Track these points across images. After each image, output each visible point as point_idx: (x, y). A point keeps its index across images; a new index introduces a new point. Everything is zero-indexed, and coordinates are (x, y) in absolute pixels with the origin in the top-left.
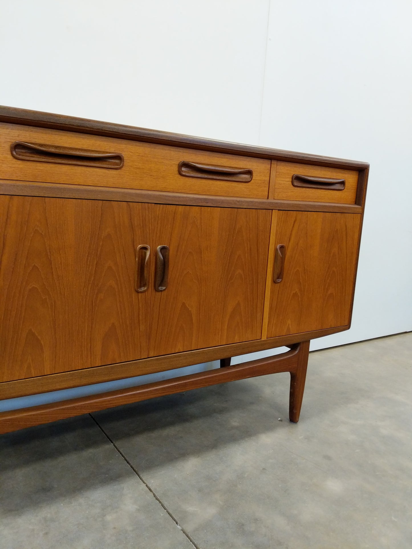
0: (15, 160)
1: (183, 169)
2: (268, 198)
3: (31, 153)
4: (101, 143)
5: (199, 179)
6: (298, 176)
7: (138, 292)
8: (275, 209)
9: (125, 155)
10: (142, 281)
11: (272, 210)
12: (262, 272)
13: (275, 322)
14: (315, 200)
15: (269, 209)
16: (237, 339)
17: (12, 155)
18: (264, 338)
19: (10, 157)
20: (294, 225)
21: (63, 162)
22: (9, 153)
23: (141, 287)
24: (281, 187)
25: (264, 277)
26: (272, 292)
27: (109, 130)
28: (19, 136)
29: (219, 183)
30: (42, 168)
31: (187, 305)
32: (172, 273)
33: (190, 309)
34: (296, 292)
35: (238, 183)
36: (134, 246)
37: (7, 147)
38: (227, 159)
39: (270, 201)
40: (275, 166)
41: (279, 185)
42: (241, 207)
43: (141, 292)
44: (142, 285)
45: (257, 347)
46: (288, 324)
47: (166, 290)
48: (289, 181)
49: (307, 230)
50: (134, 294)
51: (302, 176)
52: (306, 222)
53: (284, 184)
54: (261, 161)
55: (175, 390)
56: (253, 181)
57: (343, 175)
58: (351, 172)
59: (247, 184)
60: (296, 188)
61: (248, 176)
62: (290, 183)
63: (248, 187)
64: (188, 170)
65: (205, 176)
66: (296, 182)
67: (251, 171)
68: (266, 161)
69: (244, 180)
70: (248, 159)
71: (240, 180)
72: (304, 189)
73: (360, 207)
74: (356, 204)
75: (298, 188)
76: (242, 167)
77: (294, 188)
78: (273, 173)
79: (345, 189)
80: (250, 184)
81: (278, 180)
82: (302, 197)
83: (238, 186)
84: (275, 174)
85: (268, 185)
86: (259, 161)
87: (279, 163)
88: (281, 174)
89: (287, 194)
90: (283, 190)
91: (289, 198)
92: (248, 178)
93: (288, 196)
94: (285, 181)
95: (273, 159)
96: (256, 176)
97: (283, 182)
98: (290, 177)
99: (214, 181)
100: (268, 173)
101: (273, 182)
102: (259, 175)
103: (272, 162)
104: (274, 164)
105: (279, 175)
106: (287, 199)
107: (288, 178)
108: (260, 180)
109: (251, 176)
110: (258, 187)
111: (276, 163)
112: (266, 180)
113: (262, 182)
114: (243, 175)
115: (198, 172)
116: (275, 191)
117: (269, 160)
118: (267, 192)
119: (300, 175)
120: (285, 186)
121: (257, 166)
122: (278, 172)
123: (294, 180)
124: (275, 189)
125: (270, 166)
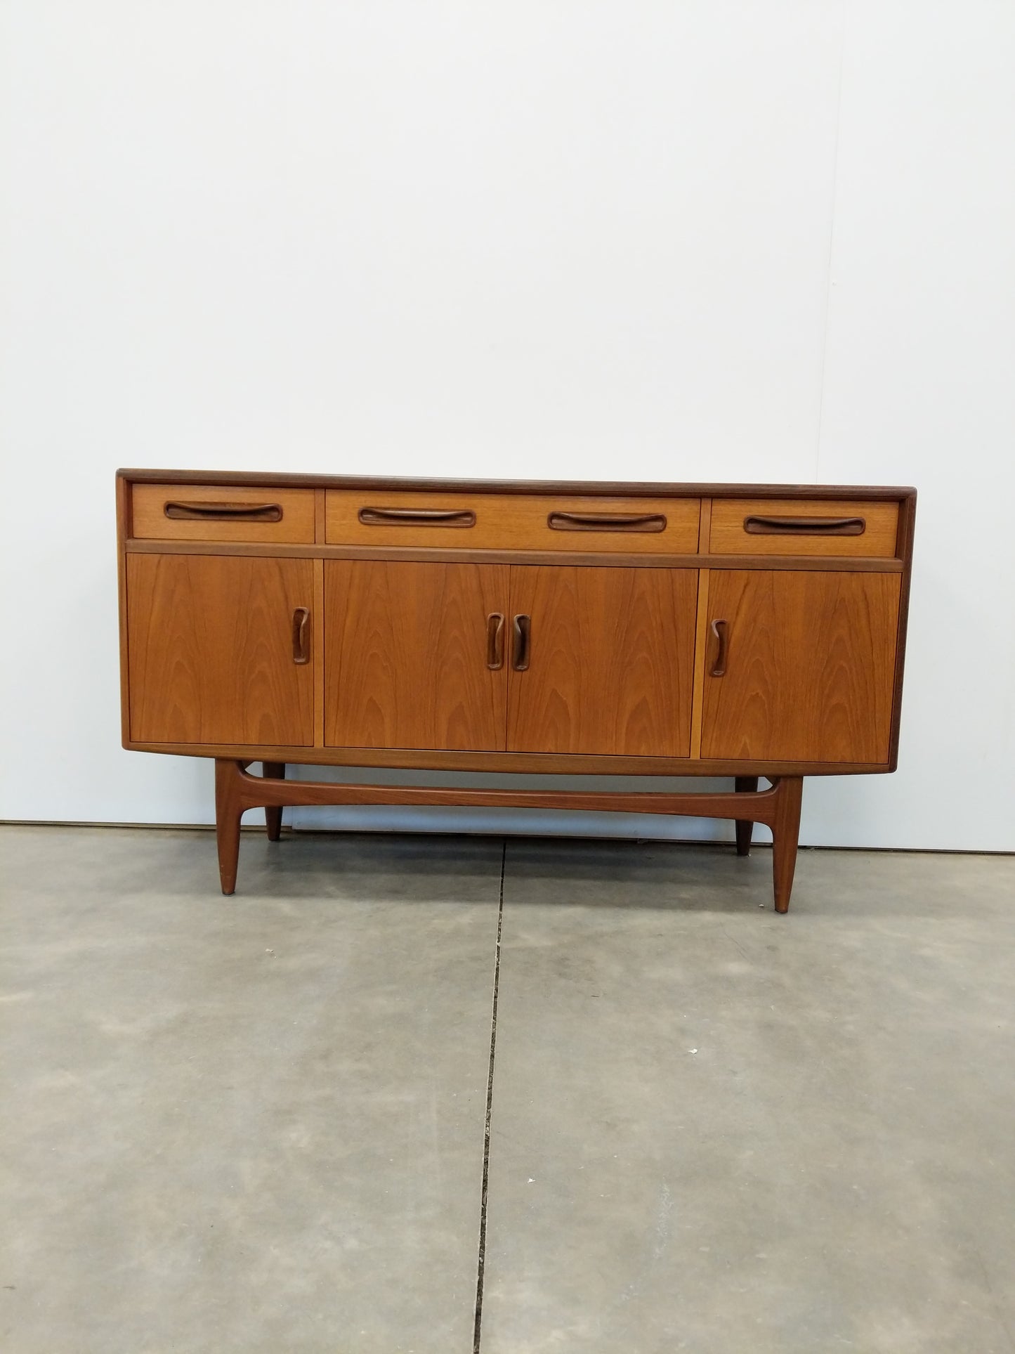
0: (362, 525)
1: (554, 521)
2: (698, 552)
3: (378, 517)
4: (449, 500)
5: (579, 532)
6: (752, 518)
7: (489, 668)
8: (705, 567)
9: (477, 511)
10: (494, 656)
11: (699, 569)
12: (686, 659)
13: (715, 735)
14: (796, 553)
15: (694, 566)
16: (643, 750)
17: (359, 520)
18: (695, 756)
19: (358, 522)
20: (744, 591)
22: (357, 519)
23: (494, 663)
24: (721, 536)
25: (690, 666)
26: (705, 689)
28: (365, 502)
29: (609, 535)
30: (387, 532)
31: (560, 694)
32: (536, 648)
33: (565, 699)
34: (757, 694)
35: (642, 534)
36: (484, 615)
37: (356, 512)
38: (622, 505)
39: (700, 556)
40: (709, 506)
41: (719, 533)
43: (494, 670)
44: (496, 661)
46: (743, 743)
47: (529, 670)
48: (741, 526)
49: (773, 598)
50: (486, 672)
51: (760, 517)
52: (771, 586)
53: (728, 530)
54: (682, 501)
56: (667, 530)
57: (860, 510)
58: (878, 504)
59: (657, 534)
60: (753, 536)
61: (659, 524)
62: (742, 529)
63: (660, 538)
64: (560, 522)
65: (587, 528)
66: (752, 527)
67: (663, 516)
68: (691, 501)
69: (651, 530)
70: (659, 501)
71: (645, 530)
72: (771, 536)
73: (899, 561)
74: (895, 557)
75: (759, 536)
76: (647, 512)
77: (748, 535)
78: (706, 517)
79: (866, 533)
80: (662, 534)
81: (717, 526)
82: (767, 548)
83: (642, 537)
84: (709, 518)
85: (696, 534)
86: (678, 502)
87: (715, 502)
88: (721, 517)
89: (734, 545)
90: (728, 541)
91: (739, 551)
92: (660, 526)
93: (738, 547)
94: (731, 526)
95: (703, 498)
96: (673, 522)
97: (726, 529)
98: (739, 520)
99: (602, 534)
100: (697, 516)
101: (706, 530)
102: (680, 520)
103: (703, 502)
104: (707, 505)
105: (717, 518)
106: (736, 552)
107: (736, 521)
108: (681, 528)
109: (662, 524)
110: (677, 538)
111: (710, 502)
112: (694, 527)
113: (684, 531)
114: (652, 523)
115: (575, 524)
116: (711, 542)
117: (697, 500)
118: (696, 544)
119: (757, 516)
120: (731, 534)
121: (675, 509)
122: (715, 515)
123: (747, 524)
124: (711, 538)
125: (699, 507)
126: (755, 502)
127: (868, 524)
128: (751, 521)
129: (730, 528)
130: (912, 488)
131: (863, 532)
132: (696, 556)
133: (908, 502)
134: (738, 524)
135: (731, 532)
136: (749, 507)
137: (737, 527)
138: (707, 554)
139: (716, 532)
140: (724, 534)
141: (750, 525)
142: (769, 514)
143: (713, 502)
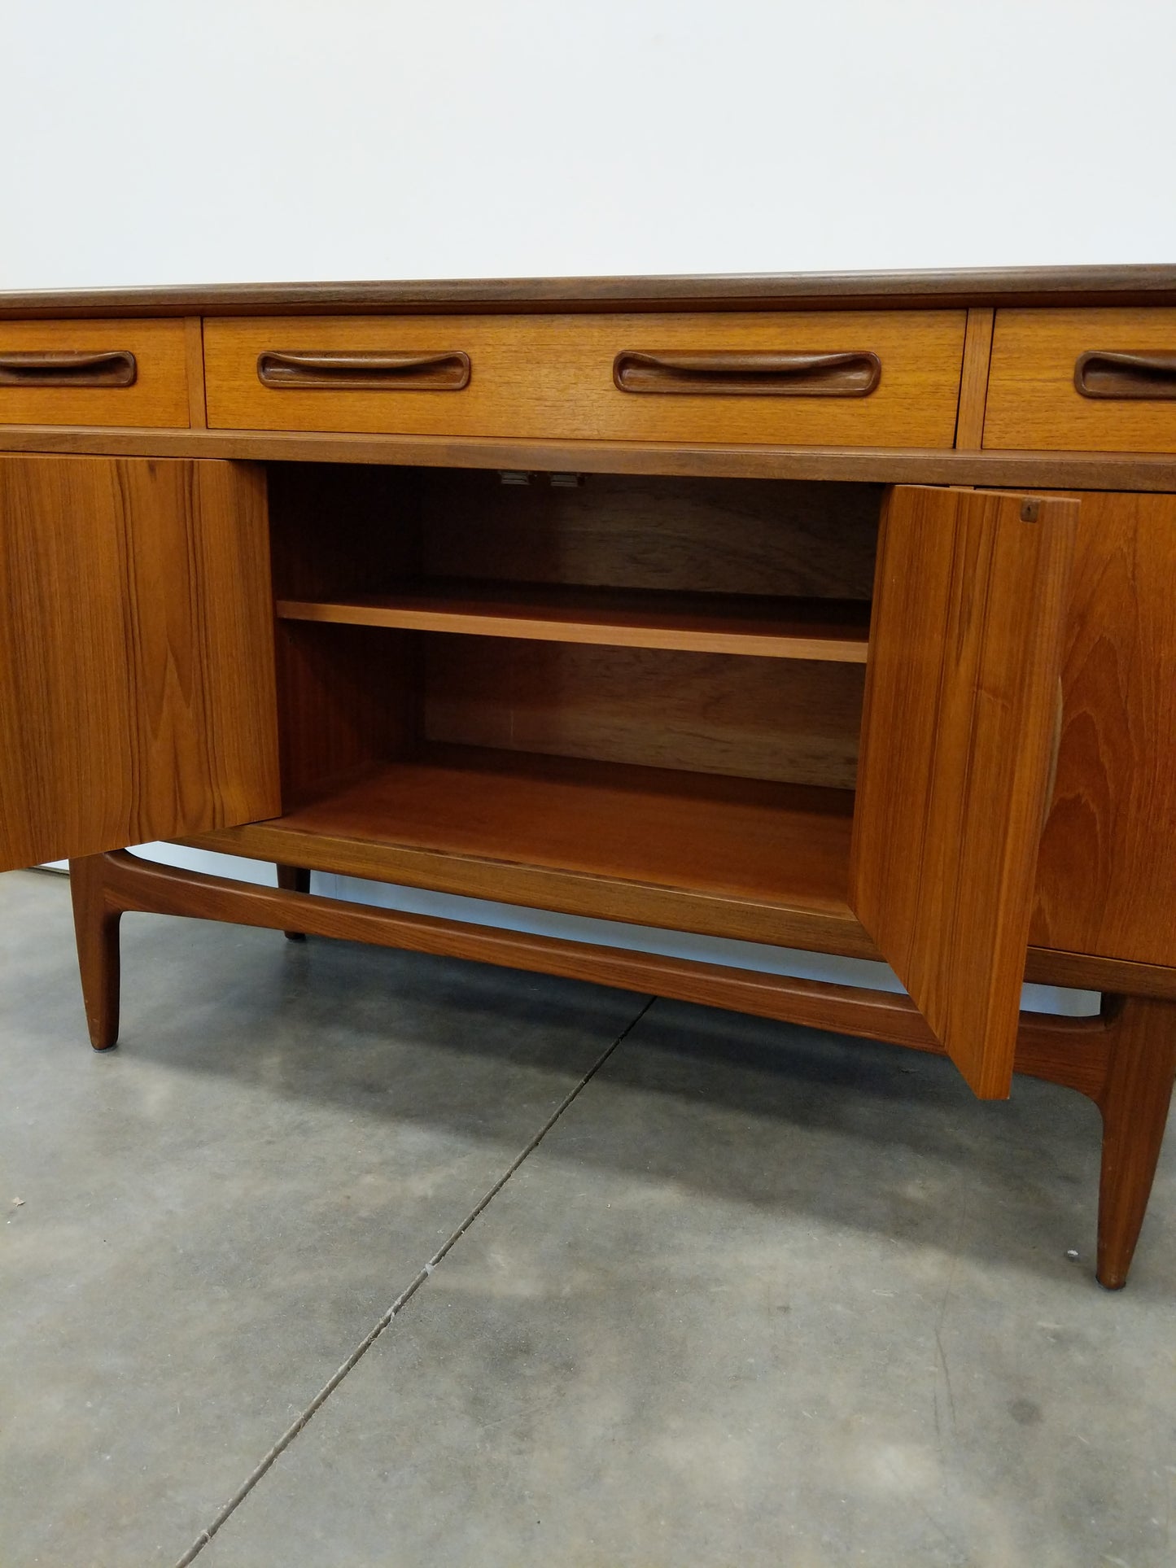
0: (264, 389)
2: (954, 446)
3: (292, 372)
4: (421, 332)
5: (682, 399)
6: (1098, 356)
9: (475, 353)
17: (259, 378)
19: (255, 384)
21: (343, 383)
22: (255, 375)
24: (1015, 405)
27: (418, 298)
28: (269, 340)
29: (746, 403)
30: (310, 401)
35: (823, 400)
38: (779, 330)
39: (959, 456)
40: (987, 329)
41: (1009, 398)
48: (1067, 380)
49: (1135, 565)
51: (1118, 355)
53: (1033, 390)
54: (921, 318)
56: (882, 391)
59: (857, 402)
60: (1098, 405)
61: (860, 377)
62: (1069, 387)
63: (863, 411)
64: (641, 374)
65: (696, 386)
66: (1098, 381)
67: (868, 354)
68: (943, 316)
69: (839, 390)
70: (864, 318)
71: (829, 390)
72: (1144, 404)
75: (1113, 406)
76: (835, 346)
77: (1084, 403)
78: (977, 357)
80: (870, 400)
81: (1002, 380)
82: (1132, 436)
83: (822, 409)
84: (984, 359)
85: (952, 401)
86: (911, 320)
87: (1003, 317)
88: (1016, 356)
89: (1047, 427)
90: (1030, 416)
91: (1059, 444)
92: (863, 381)
93: (1057, 434)
94: (1039, 380)
95: (972, 307)
96: (896, 371)
97: (1026, 386)
98: (1063, 362)
99: (732, 401)
100: (954, 356)
101: (976, 390)
102: (914, 367)
103: (972, 317)
104: (981, 325)
105: (1006, 359)
106: (1050, 448)
107: (1056, 367)
108: (915, 386)
109: (871, 374)
110: (907, 411)
111: (990, 316)
112: (946, 383)
113: (923, 393)
114: (844, 374)
115: (673, 379)
116: (988, 420)
117: (959, 312)
118: (950, 424)
119: (1114, 351)
120: (1038, 399)
121: (904, 339)
122: (1002, 352)
123: (1084, 375)
124: (989, 412)
125: (962, 333)
126: (1110, 314)
128: (1094, 364)
129: (1038, 385)
132: (947, 455)
134: (1058, 374)
135: (1040, 395)
136: (1092, 327)
137: (1055, 380)
138: (976, 450)
139: (1002, 396)
140: (1023, 399)
141: (1090, 375)
142: (1142, 347)
143: (997, 317)
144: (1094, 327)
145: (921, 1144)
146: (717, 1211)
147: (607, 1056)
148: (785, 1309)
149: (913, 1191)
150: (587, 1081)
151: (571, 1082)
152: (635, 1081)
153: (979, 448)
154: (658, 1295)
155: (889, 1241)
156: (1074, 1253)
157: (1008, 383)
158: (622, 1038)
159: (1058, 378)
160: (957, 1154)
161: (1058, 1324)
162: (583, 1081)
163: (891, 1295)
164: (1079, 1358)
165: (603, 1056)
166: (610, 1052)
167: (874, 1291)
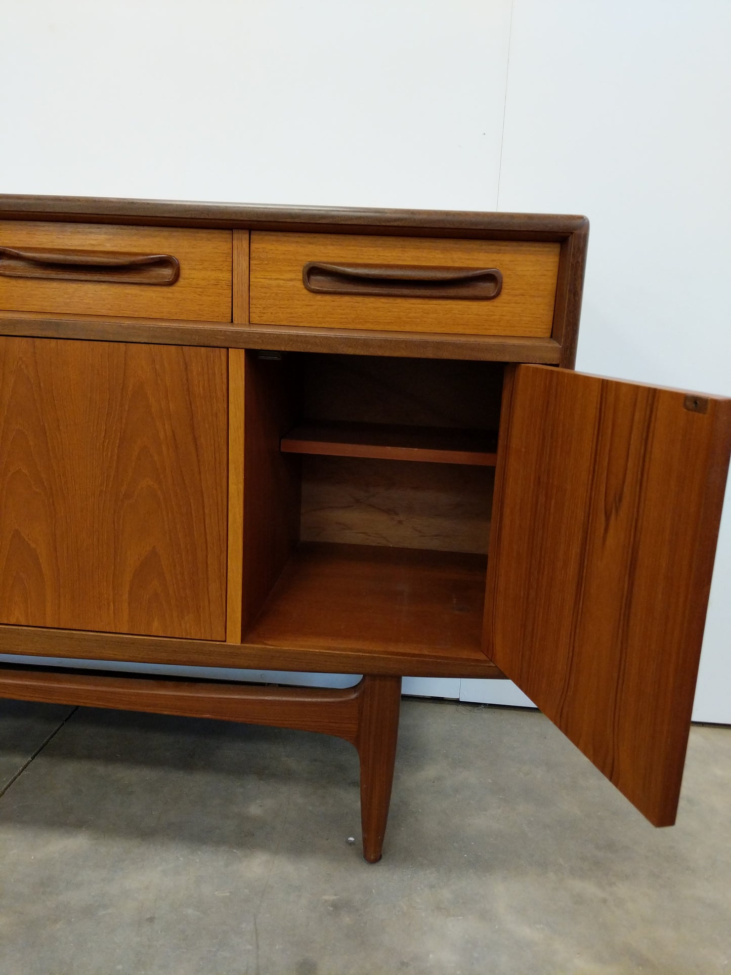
2: (232, 322)
5: (44, 282)
6: (316, 265)
8: (233, 346)
11: (228, 348)
12: (214, 491)
14: (388, 328)
15: (221, 344)
16: (156, 627)
18: (234, 640)
24: (268, 295)
25: (222, 504)
29: (90, 287)
31: (25, 538)
33: (33, 545)
35: (142, 287)
39: (235, 328)
40: (245, 244)
41: (264, 290)
42: (134, 341)
45: (212, 657)
48: (298, 280)
51: (329, 265)
53: (279, 286)
54: (203, 234)
55: (28, 695)
56: (181, 282)
57: (495, 256)
58: (526, 247)
59: (165, 289)
60: (319, 297)
61: (167, 272)
62: (300, 285)
63: (170, 295)
64: (12, 263)
65: (53, 274)
66: (318, 282)
67: (171, 257)
68: (217, 234)
69: (153, 281)
70: (165, 232)
71: (145, 281)
72: (347, 298)
73: (556, 345)
74: (551, 337)
75: (328, 298)
76: (147, 250)
77: (311, 295)
78: (241, 262)
79: (504, 296)
81: (258, 278)
82: (341, 318)
83: (143, 293)
84: (246, 264)
85: (229, 291)
86: (197, 235)
87: (255, 236)
88: (266, 262)
89: (288, 310)
90: (277, 303)
91: (297, 322)
92: (169, 275)
93: (295, 315)
94: (282, 280)
95: (235, 229)
96: (190, 269)
97: (274, 283)
98: (296, 268)
99: (79, 285)
100: (227, 261)
101: (242, 284)
102: (201, 267)
103: (235, 236)
104: (242, 241)
105: (259, 264)
106: (292, 324)
107: (290, 271)
108: (203, 280)
109: (173, 271)
110: (198, 296)
111: (247, 236)
112: (223, 279)
113: (209, 284)
114: (156, 269)
115: (35, 268)
116: (252, 305)
117: (227, 232)
118: (229, 307)
119: (325, 263)
120: (282, 292)
121: (193, 248)
122: (256, 259)
123: (309, 277)
124: (252, 299)
125: (230, 246)
126: (320, 238)
127: (508, 282)
128: (313, 271)
129: (281, 282)
130: (581, 218)
131: (498, 294)
132: (228, 328)
133: (572, 241)
134: (292, 276)
135: (283, 289)
136: (310, 246)
137: (291, 280)
138: (245, 325)
139: (260, 289)
140: (272, 292)
141: (313, 278)
142: (343, 260)
143: (251, 236)
144: (311, 246)
145: (264, 773)
146: (114, 848)
147: (52, 736)
148: (151, 920)
149: (254, 810)
150: (33, 758)
151: (19, 761)
152: (70, 754)
153: (248, 323)
154: (58, 926)
155: (232, 851)
156: (352, 839)
157: (263, 280)
158: (66, 720)
159: (293, 279)
160: (287, 776)
161: (336, 895)
162: (30, 759)
163: (228, 894)
164: (347, 920)
165: (50, 736)
166: (56, 733)
167: (216, 893)
